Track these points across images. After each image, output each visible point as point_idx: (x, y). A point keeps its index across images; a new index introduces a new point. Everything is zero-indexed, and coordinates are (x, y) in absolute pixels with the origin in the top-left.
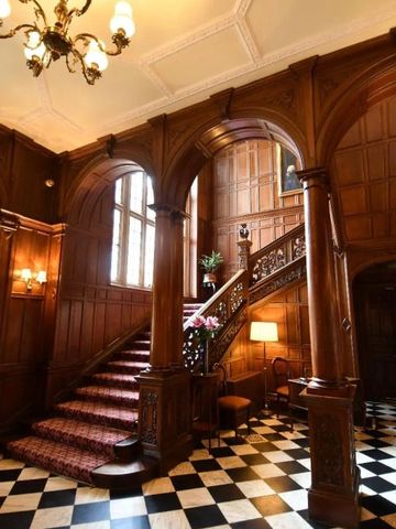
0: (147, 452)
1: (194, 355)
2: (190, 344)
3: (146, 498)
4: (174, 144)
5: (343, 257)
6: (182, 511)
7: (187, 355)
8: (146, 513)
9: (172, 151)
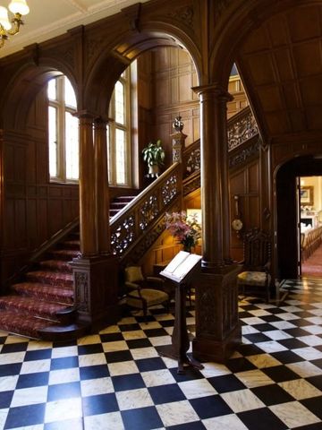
0: (82, 318)
1: (124, 244)
2: (118, 235)
3: (79, 347)
4: (93, 53)
5: (267, 150)
6: (103, 354)
7: (116, 244)
8: (77, 354)
9: (90, 62)
